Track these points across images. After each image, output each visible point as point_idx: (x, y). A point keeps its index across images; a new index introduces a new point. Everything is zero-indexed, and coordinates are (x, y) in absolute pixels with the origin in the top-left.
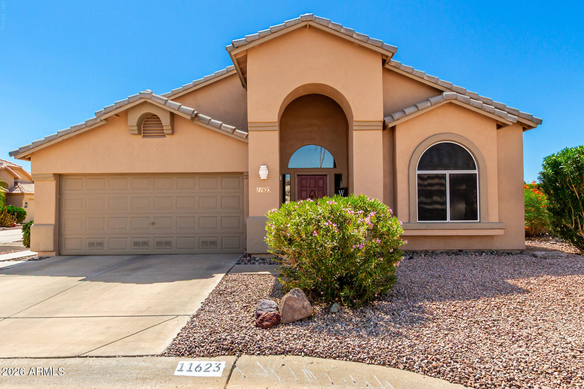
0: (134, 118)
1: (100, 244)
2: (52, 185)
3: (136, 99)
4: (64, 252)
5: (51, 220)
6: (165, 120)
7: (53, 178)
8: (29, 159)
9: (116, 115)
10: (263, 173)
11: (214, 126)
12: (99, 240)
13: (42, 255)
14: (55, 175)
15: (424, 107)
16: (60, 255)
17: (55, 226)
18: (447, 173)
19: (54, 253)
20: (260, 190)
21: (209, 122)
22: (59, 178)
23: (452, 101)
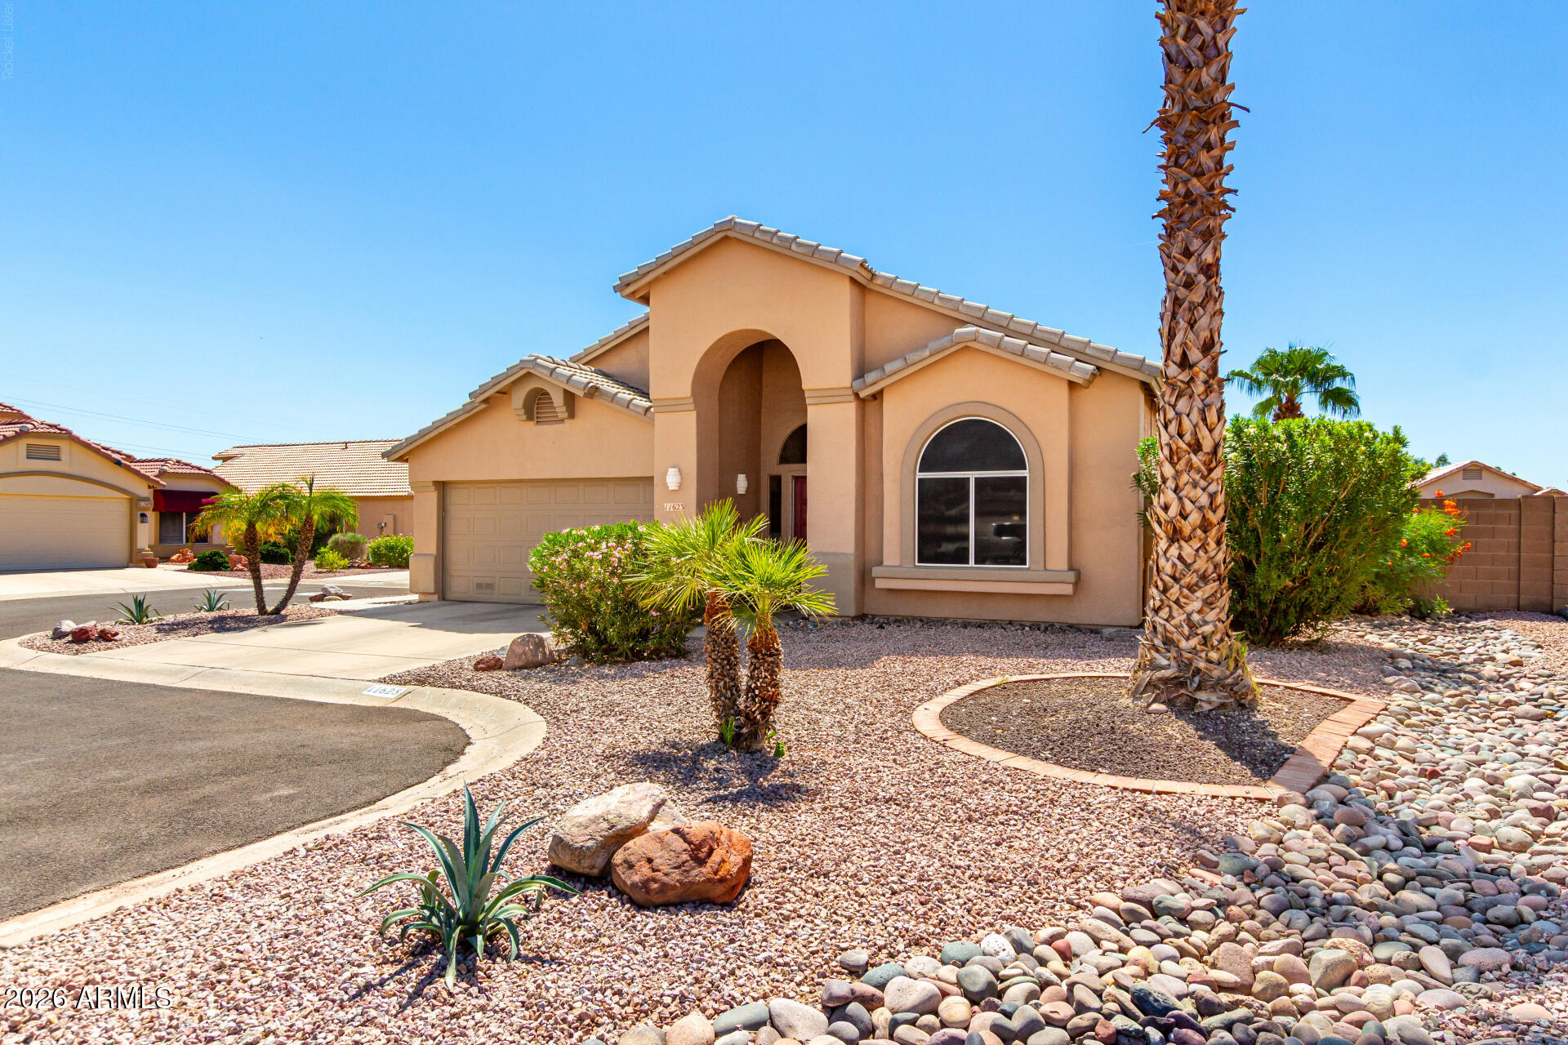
0: (519, 397)
1: (490, 586)
2: (433, 496)
3: (515, 370)
4: (450, 596)
5: (432, 548)
6: (558, 399)
7: (433, 488)
8: (407, 461)
9: (498, 392)
10: (672, 479)
11: (620, 402)
12: (489, 581)
13: (424, 598)
14: (436, 483)
15: (917, 359)
16: (444, 599)
17: (436, 558)
18: (972, 475)
19: (436, 597)
20: (668, 506)
21: (613, 398)
22: (442, 487)
23: (969, 344)
